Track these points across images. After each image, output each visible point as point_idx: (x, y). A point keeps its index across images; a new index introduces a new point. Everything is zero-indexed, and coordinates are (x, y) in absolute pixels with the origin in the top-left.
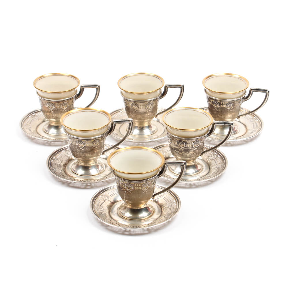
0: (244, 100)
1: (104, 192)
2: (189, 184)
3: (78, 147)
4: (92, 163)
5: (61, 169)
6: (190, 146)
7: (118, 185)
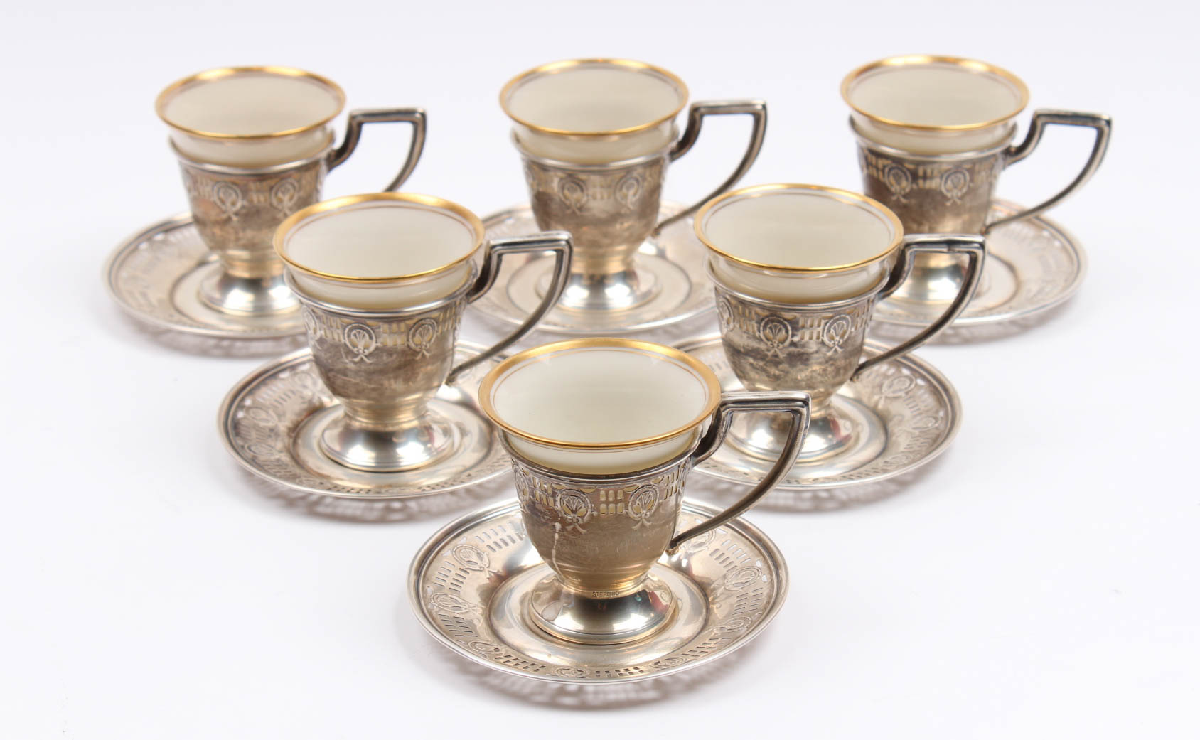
0: (1009, 159)
1: (465, 535)
2: (808, 495)
3: (349, 352)
4: (407, 420)
5: (279, 445)
6: (811, 338)
7: (527, 497)
